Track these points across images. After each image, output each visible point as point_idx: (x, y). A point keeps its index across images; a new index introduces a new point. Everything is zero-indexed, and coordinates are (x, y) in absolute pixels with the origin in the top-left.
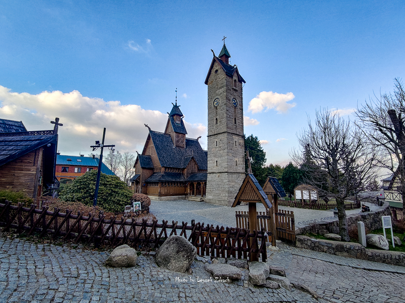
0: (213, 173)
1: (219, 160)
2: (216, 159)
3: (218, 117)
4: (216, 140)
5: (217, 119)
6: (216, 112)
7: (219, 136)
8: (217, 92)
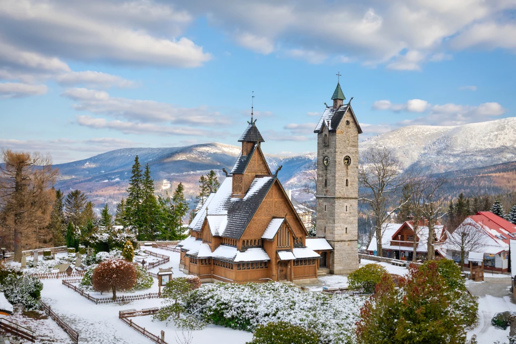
0: (341, 241)
1: (349, 227)
2: (346, 226)
3: (349, 179)
4: (346, 204)
6: (347, 172)
7: (350, 200)
8: (348, 148)
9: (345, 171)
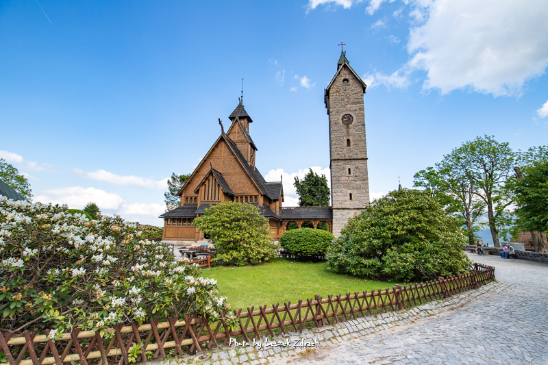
0: (343, 209)
1: (355, 193)
2: (349, 192)
3: (351, 138)
4: (348, 166)
5: (348, 140)
6: (348, 131)
7: (353, 162)
8: (348, 106)
9: (345, 130)
